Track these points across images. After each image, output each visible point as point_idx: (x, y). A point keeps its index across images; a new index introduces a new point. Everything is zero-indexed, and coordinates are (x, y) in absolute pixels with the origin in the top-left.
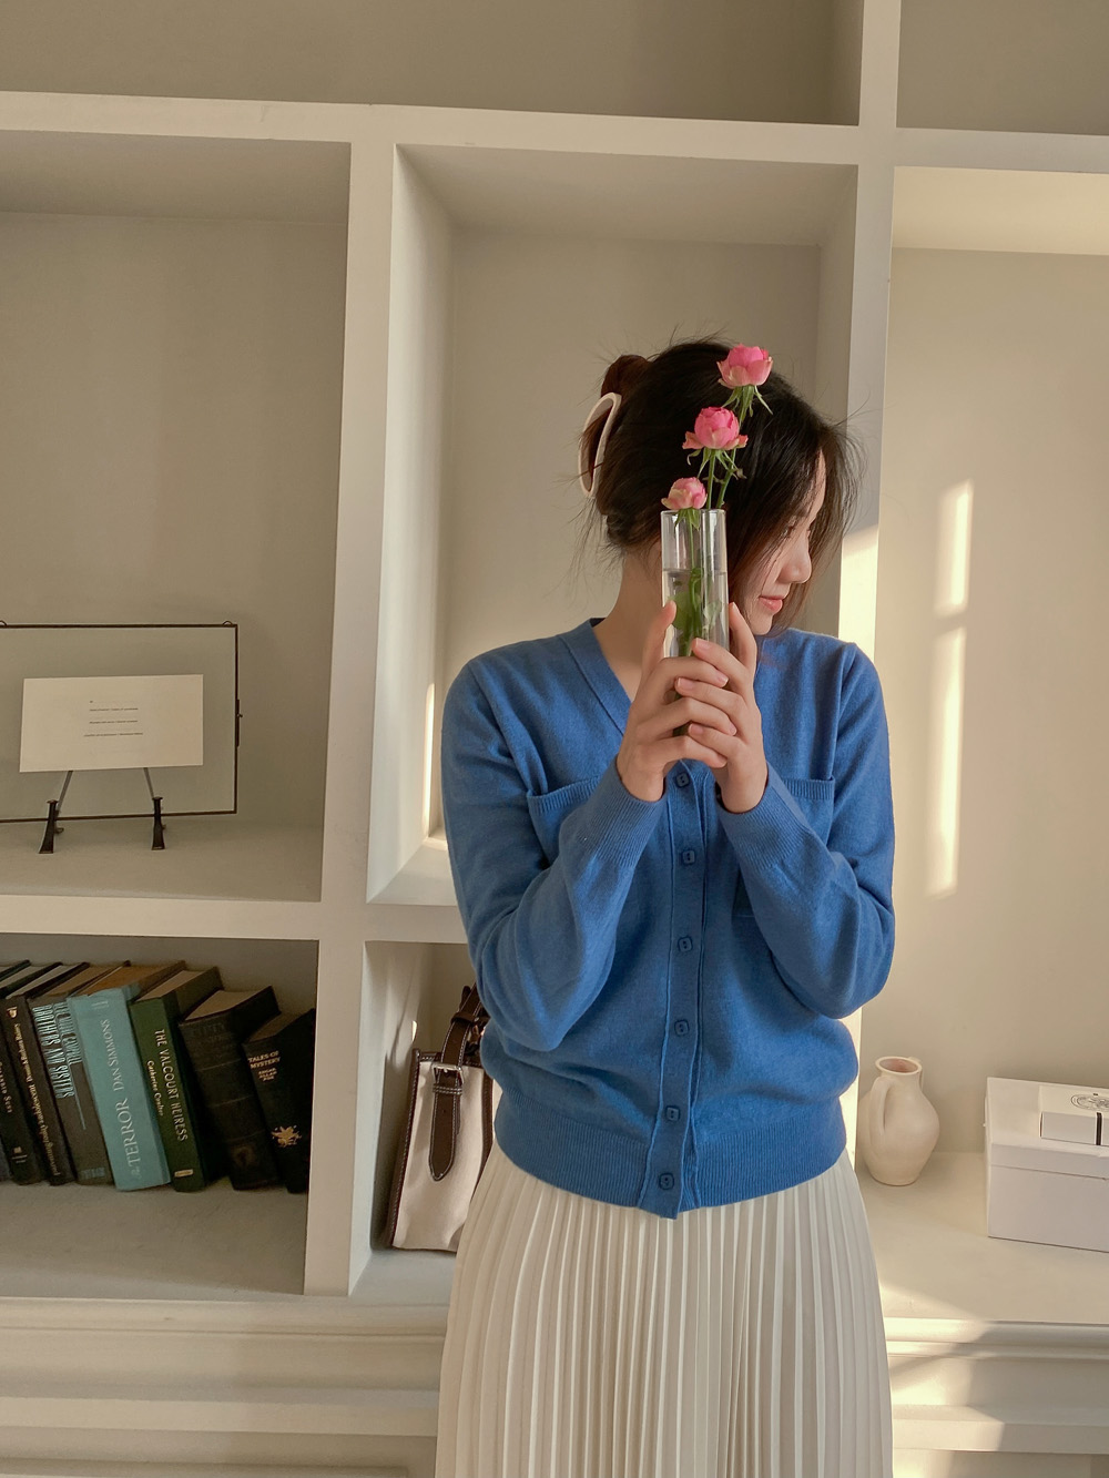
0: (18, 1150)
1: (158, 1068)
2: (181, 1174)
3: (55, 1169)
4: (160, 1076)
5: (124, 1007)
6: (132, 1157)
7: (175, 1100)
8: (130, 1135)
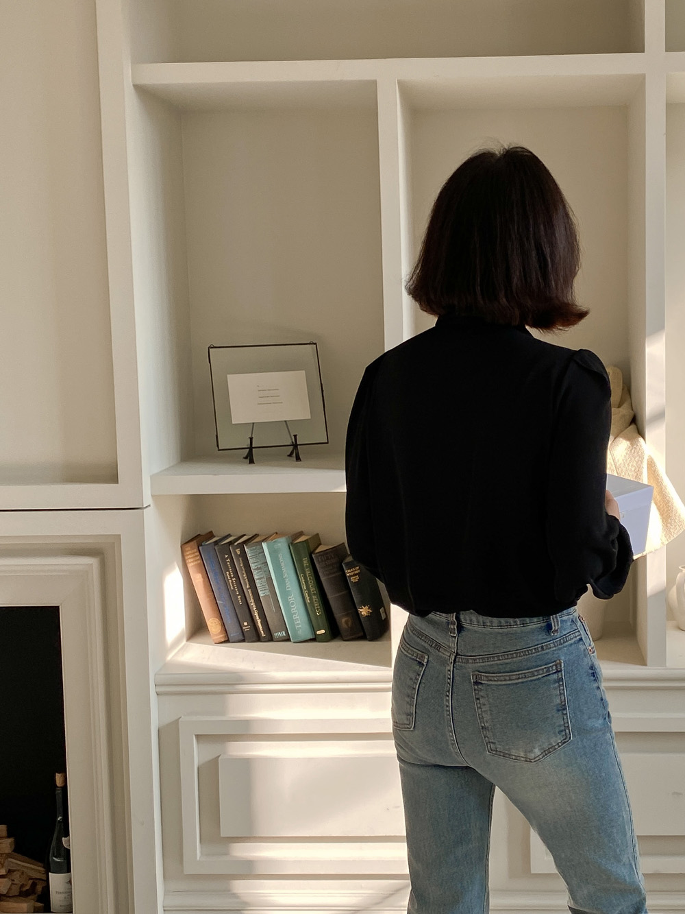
0: (246, 624)
1: (305, 578)
2: (318, 632)
3: (262, 632)
4: (306, 582)
5: (287, 547)
6: (298, 624)
7: (314, 594)
8: (295, 613)
